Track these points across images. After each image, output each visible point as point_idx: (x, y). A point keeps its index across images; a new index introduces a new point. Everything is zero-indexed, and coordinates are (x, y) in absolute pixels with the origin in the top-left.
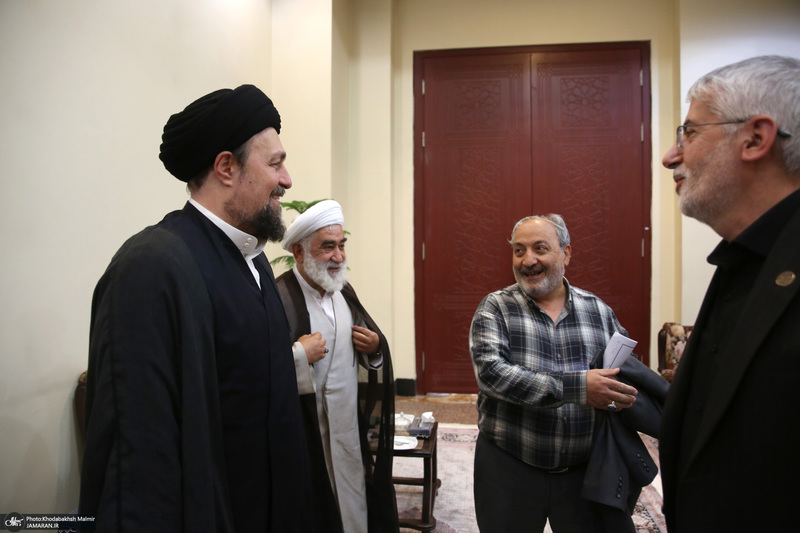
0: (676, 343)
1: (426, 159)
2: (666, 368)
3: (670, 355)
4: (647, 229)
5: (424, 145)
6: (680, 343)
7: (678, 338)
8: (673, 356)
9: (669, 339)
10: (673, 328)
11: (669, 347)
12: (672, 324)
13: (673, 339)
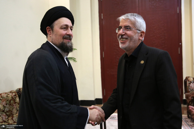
0: (190, 84)
1: (103, 23)
2: (187, 92)
3: (188, 88)
4: (180, 44)
5: (102, 18)
6: (191, 84)
7: (191, 82)
8: (189, 88)
9: (188, 82)
10: (189, 78)
11: (188, 85)
12: (189, 77)
13: (189, 82)
